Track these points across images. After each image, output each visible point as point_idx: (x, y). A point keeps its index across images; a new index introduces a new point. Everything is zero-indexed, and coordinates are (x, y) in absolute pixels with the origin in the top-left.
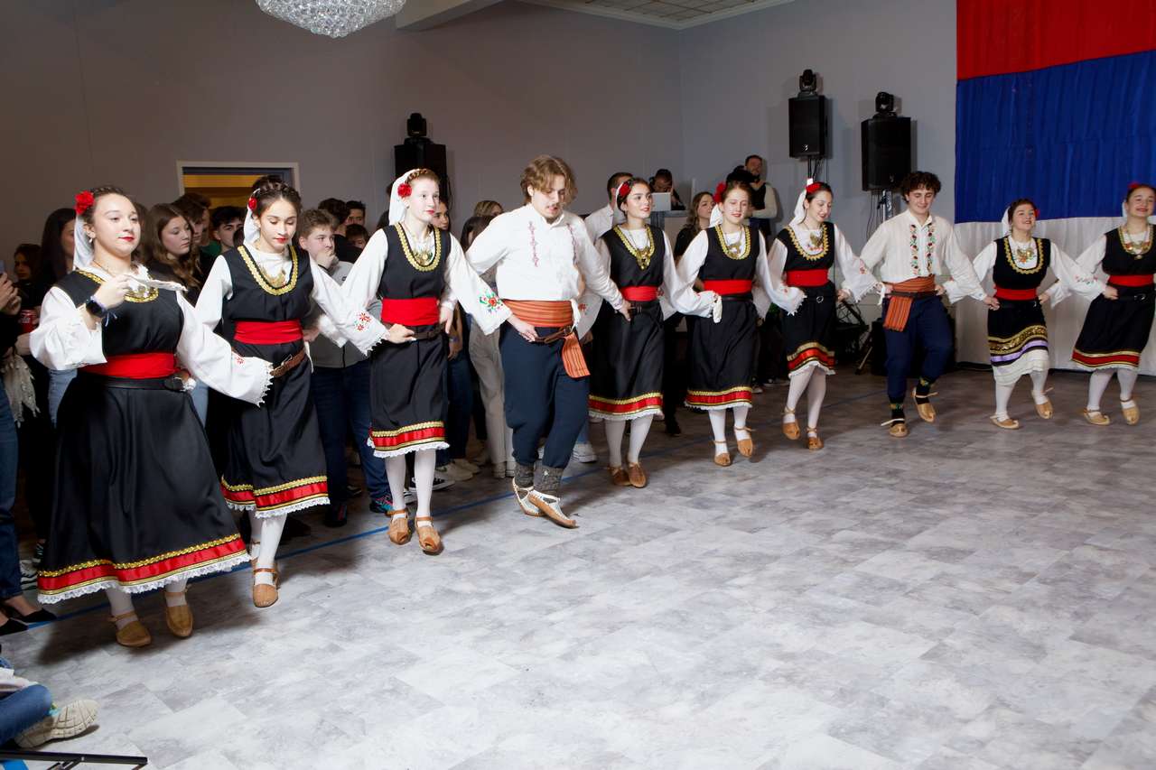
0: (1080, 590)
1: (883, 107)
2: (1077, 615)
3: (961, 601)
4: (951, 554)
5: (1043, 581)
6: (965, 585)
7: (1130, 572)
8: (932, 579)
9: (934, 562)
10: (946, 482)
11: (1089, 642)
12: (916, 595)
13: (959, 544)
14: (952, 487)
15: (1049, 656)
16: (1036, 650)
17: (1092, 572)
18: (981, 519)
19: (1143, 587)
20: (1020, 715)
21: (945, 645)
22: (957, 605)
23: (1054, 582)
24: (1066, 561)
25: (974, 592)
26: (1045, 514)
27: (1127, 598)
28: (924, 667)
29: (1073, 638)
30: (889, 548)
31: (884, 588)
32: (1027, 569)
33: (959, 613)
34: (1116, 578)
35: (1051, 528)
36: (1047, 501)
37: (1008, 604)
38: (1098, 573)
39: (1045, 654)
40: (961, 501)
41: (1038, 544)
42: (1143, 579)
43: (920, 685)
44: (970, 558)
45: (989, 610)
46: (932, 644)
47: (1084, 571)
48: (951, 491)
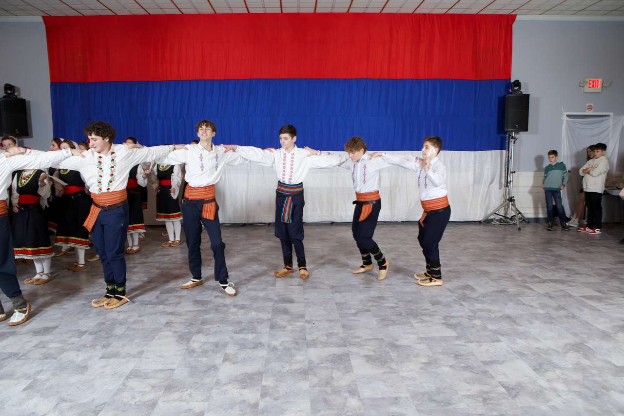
0: (107, 334)
1: (9, 92)
2: (104, 346)
3: (48, 354)
4: (46, 331)
5: (91, 334)
6: (52, 345)
7: (130, 320)
8: (34, 346)
9: (36, 337)
11: (108, 358)
12: (24, 357)
13: (51, 324)
15: (89, 370)
16: (83, 368)
17: (115, 323)
18: (64, 309)
19: (133, 326)
20: (72, 403)
21: (37, 380)
22: (46, 357)
23: (96, 333)
24: (103, 321)
25: (56, 348)
27: (127, 332)
28: (24, 395)
29: (101, 358)
30: (11, 335)
31: (5, 358)
32: (84, 330)
33: (46, 361)
34: (123, 324)
36: (98, 293)
37: (72, 350)
38: (116, 324)
39: (87, 369)
41: (90, 316)
42: (135, 322)
43: (20, 405)
44: (57, 330)
45: (63, 355)
46: (30, 381)
47: (111, 324)
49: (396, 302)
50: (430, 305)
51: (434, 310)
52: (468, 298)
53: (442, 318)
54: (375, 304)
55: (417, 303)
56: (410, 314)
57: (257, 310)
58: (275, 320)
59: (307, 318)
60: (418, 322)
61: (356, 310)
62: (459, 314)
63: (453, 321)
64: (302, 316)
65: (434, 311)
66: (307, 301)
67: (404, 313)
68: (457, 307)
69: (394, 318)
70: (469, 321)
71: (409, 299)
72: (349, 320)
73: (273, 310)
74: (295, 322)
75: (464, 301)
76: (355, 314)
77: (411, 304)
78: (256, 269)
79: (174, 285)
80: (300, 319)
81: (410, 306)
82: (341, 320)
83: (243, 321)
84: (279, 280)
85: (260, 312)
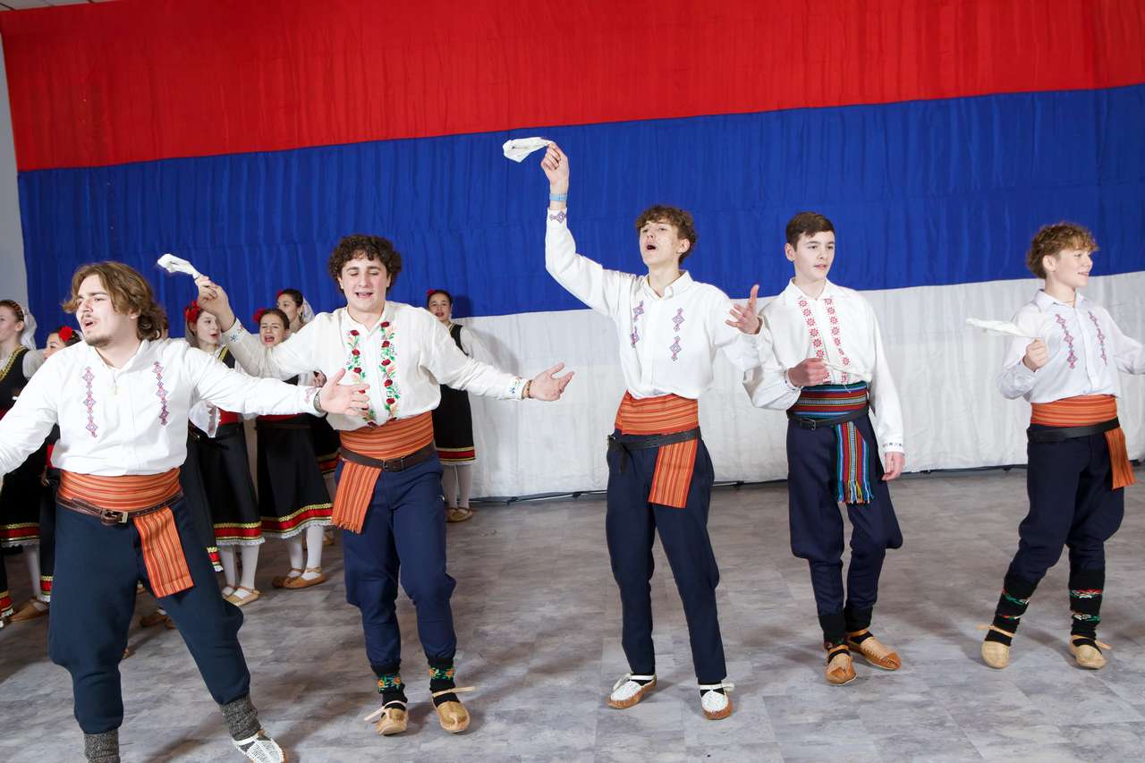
10: (25, 698)
14: (30, 704)
18: (65, 740)
26: (145, 713)
35: (149, 730)
36: (149, 694)
40: (38, 721)
48: (29, 710)
49: (926, 688)
50: (1020, 694)
51: (1034, 708)
52: (1127, 672)
53: (1058, 730)
54: (870, 697)
55: (985, 692)
56: (967, 721)
57: (559, 723)
58: (604, 749)
59: (691, 741)
60: (991, 744)
61: (820, 716)
62: (1104, 719)
63: (1091, 739)
64: (678, 737)
65: (1034, 712)
66: (687, 694)
67: (950, 718)
68: (1097, 699)
69: (923, 733)
70: (1135, 737)
71: (962, 679)
72: (803, 744)
73: (600, 722)
74: (659, 752)
75: (1115, 680)
76: (818, 727)
77: (966, 694)
78: (548, 615)
79: (340, 667)
80: (671, 746)
81: (966, 699)
82: (780, 744)
83: (523, 756)
84: (609, 642)
85: (566, 729)
